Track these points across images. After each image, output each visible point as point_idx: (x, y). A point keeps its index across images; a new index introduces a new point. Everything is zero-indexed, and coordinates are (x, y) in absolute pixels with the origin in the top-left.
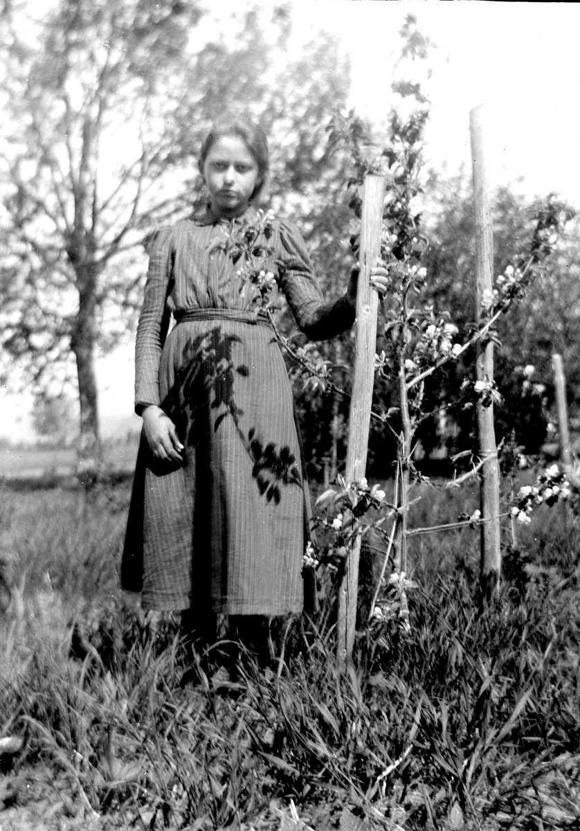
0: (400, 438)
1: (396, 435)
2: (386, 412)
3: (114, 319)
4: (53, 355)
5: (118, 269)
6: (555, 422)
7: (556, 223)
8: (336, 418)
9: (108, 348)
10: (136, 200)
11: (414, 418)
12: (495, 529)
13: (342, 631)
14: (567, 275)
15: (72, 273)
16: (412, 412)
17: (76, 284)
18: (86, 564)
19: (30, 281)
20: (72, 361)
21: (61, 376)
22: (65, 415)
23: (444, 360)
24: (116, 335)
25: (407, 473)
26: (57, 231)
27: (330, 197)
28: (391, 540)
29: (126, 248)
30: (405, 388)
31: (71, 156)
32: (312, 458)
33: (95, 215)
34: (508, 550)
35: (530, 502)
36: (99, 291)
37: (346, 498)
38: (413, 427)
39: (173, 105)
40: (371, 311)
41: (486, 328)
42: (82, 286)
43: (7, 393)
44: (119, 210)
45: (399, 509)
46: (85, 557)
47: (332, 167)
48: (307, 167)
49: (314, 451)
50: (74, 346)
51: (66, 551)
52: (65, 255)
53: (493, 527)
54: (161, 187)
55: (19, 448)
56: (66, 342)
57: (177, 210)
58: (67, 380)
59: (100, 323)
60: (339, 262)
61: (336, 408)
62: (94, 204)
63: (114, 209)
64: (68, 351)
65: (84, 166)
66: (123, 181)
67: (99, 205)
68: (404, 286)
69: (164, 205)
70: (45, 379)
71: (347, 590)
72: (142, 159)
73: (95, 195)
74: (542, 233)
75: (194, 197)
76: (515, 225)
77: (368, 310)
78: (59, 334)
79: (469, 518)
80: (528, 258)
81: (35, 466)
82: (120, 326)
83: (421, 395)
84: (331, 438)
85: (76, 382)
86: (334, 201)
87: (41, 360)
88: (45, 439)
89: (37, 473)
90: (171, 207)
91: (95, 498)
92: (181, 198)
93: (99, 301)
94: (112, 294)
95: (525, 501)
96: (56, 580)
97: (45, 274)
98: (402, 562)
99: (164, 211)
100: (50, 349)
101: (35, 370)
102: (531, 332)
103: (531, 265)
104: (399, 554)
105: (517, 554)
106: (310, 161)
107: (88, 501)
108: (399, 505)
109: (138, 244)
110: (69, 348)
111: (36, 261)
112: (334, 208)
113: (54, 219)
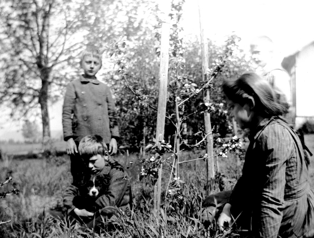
0: (176, 126)
1: (174, 125)
2: (170, 116)
3: (56, 90)
4: (32, 105)
5: (57, 71)
6: (232, 125)
7: (234, 43)
8: (144, 128)
9: (53, 102)
10: (64, 44)
11: (181, 118)
12: (212, 162)
13: (155, 201)
14: (233, 71)
15: (39, 73)
16: (180, 116)
17: (40, 77)
18: (48, 185)
19: (23, 76)
20: (39, 107)
21: (35, 113)
22: (36, 130)
23: (192, 95)
24: (56, 97)
25: (179, 139)
26: (33, 56)
27: (141, 42)
28: (173, 166)
29: (60, 62)
30: (177, 106)
31: (38, 26)
32: (135, 144)
33: (48, 49)
34: (216, 173)
35: (226, 150)
36: (50, 80)
37: (157, 147)
38: (180, 122)
39: (78, 6)
40: (165, 76)
41: (208, 83)
42: (43, 78)
43: (13, 121)
44: (57, 47)
45: (176, 154)
46: (48, 182)
47: (141, 30)
48: (132, 30)
49: (136, 141)
50: (40, 102)
51: (40, 180)
52: (36, 65)
53: (211, 161)
54: (74, 39)
55: (18, 143)
56: (37, 100)
57: (81, 47)
58: (37, 115)
59: (50, 92)
60: (144, 67)
61: (145, 123)
62: (47, 45)
63: (55, 47)
64: (37, 104)
65: (43, 30)
66: (59, 36)
67: (50, 45)
68: (177, 67)
69: (75, 45)
70: (29, 114)
71: (157, 185)
72: (66, 27)
73: (48, 42)
74: (229, 47)
75: (87, 42)
76: (213, 52)
77: (164, 75)
78: (34, 97)
79: (203, 157)
80: (224, 56)
81: (25, 150)
82: (58, 93)
83: (183, 110)
84: (143, 135)
85: (41, 116)
86: (143, 43)
87: (27, 107)
88: (28, 140)
89: (25, 153)
90: (78, 46)
91: (50, 160)
92: (82, 43)
93: (50, 83)
94: (55, 81)
95: (225, 150)
96: (36, 191)
97: (28, 73)
98: (178, 174)
99: (75, 48)
100: (30, 102)
101: (24, 111)
102: (220, 93)
103: (225, 59)
104: (176, 171)
105: (220, 174)
106: (133, 28)
107: (47, 162)
108: (176, 152)
109: (65, 60)
110: (38, 102)
111: (25, 68)
112: (142, 46)
113: (31, 51)
